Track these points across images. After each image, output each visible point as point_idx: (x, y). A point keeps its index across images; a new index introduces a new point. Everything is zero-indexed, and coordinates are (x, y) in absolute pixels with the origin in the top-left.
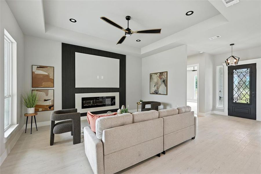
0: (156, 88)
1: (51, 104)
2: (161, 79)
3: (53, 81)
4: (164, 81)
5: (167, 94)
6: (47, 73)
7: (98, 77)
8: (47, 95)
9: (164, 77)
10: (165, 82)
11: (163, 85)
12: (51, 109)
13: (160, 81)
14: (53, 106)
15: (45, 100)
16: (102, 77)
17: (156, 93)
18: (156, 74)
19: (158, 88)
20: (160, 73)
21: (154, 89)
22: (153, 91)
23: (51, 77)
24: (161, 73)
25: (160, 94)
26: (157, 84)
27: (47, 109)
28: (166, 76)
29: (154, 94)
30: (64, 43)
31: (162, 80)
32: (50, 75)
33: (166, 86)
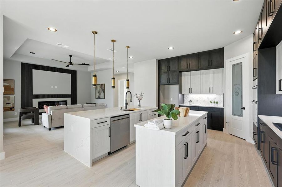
0: (99, 94)
1: (12, 106)
2: (101, 88)
3: (13, 90)
5: (105, 99)
6: (9, 84)
7: (52, 87)
8: (9, 100)
9: (103, 87)
10: (104, 90)
11: (103, 93)
12: (12, 110)
14: (14, 108)
15: (7, 104)
16: (56, 87)
17: (99, 98)
18: (99, 85)
19: (100, 95)
21: (98, 95)
22: (97, 97)
23: (12, 87)
24: (102, 85)
25: (101, 99)
26: (99, 91)
27: (9, 110)
28: (104, 87)
29: (98, 98)
30: (23, 63)
31: (102, 89)
32: (11, 86)
33: (104, 93)
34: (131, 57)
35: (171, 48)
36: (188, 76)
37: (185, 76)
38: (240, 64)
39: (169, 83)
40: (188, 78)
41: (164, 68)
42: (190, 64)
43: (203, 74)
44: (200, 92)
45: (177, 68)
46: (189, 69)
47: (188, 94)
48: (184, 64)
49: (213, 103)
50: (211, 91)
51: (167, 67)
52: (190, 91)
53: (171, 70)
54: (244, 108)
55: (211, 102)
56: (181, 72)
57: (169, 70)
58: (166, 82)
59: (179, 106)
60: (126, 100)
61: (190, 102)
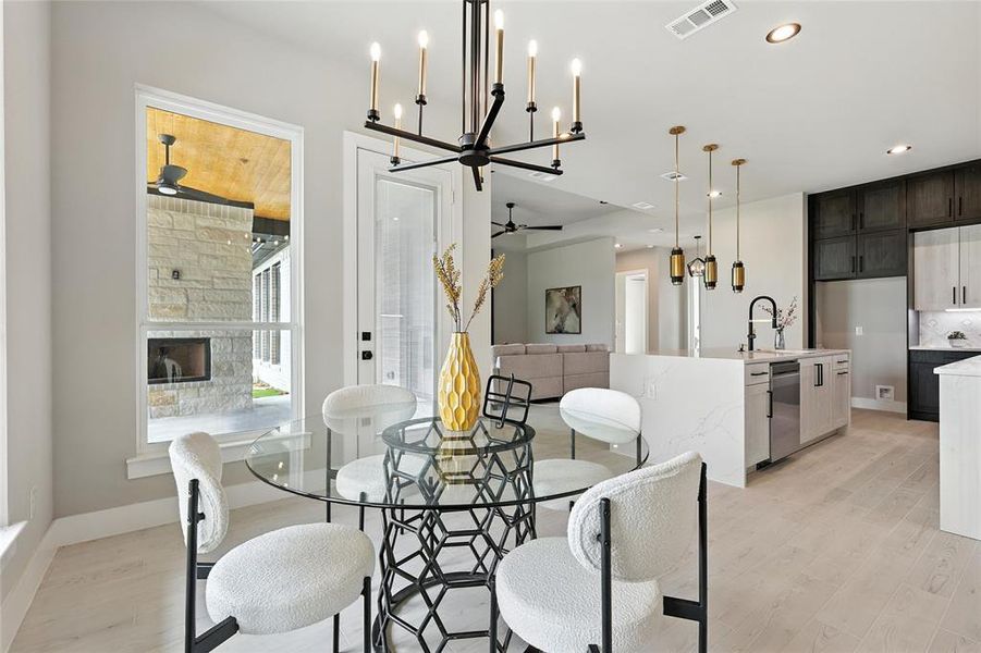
0: (558, 319)
2: (568, 301)
4: (574, 306)
5: (580, 332)
9: (574, 298)
10: (577, 308)
11: (573, 314)
13: (567, 306)
17: (559, 330)
18: (559, 290)
19: (563, 321)
20: (567, 289)
21: (554, 323)
22: (552, 328)
24: (569, 290)
25: (567, 333)
26: (560, 311)
28: (578, 296)
29: (555, 333)
31: (571, 304)
33: (579, 315)
35: (899, 149)
37: (929, 243)
39: (859, 270)
40: (949, 250)
41: (832, 221)
42: (965, 201)
45: (896, 218)
46: (957, 218)
47: (944, 311)
48: (932, 200)
51: (848, 218)
52: (960, 297)
53: (866, 226)
56: (913, 231)
57: (858, 226)
58: (846, 268)
59: (909, 352)
60: (751, 324)
61: (956, 336)
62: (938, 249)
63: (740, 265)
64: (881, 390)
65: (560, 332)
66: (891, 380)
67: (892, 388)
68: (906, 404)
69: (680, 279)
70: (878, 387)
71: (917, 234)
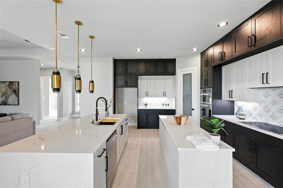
0: (3, 98)
2: (11, 88)
4: (14, 91)
9: (14, 87)
10: (16, 92)
11: (14, 95)
13: (9, 91)
18: (5, 82)
19: (7, 99)
20: (10, 82)
26: (5, 94)
29: (1, 105)
31: (12, 90)
33: (18, 96)
34: (83, 50)
35: (139, 50)
36: (145, 80)
37: (141, 79)
38: (190, 74)
39: (127, 85)
40: (145, 82)
41: (120, 69)
42: (149, 68)
43: (158, 79)
44: (156, 96)
45: (135, 71)
46: (147, 73)
47: (144, 98)
48: (142, 67)
49: (165, 105)
50: (164, 95)
51: (124, 69)
52: (147, 95)
53: (129, 72)
54: (193, 109)
55: (163, 105)
56: (139, 75)
57: (127, 72)
58: (124, 84)
59: (138, 110)
60: (97, 109)
61: (146, 105)
62: (143, 81)
63: (92, 82)
64: (131, 120)
65: (5, 104)
66: (133, 117)
67: (133, 119)
68: (137, 123)
69: (58, 90)
70: (130, 119)
71: (139, 76)
